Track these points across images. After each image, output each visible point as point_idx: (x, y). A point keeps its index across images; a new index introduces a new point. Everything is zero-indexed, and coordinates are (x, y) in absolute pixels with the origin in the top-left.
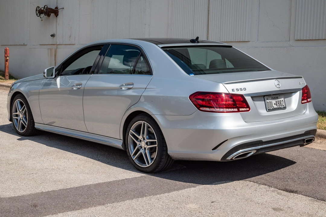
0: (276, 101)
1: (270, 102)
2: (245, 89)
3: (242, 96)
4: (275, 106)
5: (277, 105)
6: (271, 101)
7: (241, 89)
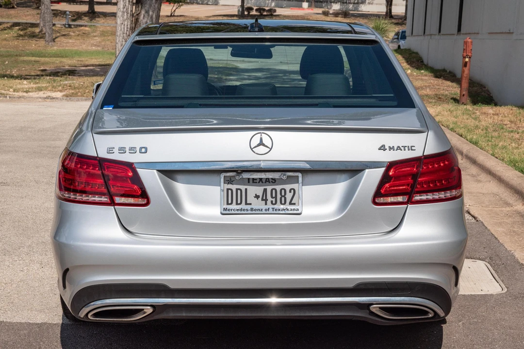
0: (265, 190)
1: (237, 190)
2: (144, 150)
3: (130, 166)
4: (257, 203)
5: (265, 200)
6: (241, 187)
7: (133, 150)
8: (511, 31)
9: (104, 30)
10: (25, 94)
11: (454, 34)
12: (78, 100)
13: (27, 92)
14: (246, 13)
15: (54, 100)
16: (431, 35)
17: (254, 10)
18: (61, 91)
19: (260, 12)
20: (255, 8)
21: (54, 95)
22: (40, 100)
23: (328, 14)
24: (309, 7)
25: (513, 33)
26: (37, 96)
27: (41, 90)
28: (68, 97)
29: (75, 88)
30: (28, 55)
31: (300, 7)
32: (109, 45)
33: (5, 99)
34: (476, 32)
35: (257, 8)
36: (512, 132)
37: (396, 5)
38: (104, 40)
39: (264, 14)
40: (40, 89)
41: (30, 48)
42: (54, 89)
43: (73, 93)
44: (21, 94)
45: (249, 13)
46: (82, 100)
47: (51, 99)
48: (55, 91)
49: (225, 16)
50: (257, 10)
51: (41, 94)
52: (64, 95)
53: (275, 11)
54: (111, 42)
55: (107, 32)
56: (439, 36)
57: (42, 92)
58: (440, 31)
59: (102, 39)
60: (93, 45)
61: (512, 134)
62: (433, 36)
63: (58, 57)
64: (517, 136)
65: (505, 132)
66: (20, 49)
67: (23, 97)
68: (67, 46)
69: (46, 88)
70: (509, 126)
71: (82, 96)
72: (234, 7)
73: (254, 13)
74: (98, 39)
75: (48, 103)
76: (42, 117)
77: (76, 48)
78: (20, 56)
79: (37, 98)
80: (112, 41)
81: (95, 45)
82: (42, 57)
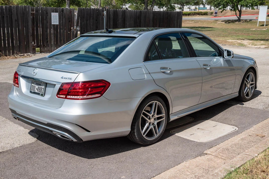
4: (36, 91)
5: (38, 90)
6: (35, 85)
52: (265, 47)
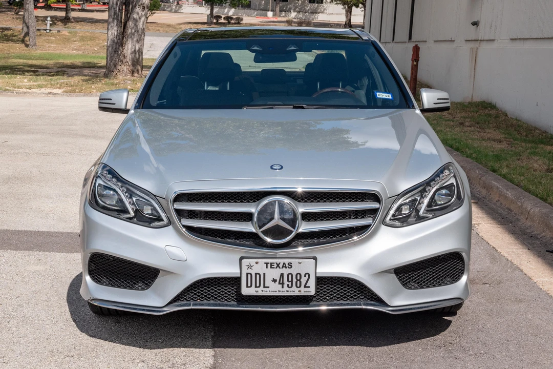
8: (453, 40)
9: (83, 35)
10: (28, 90)
11: (406, 42)
12: (77, 96)
13: (30, 88)
14: (215, 21)
15: (56, 95)
16: (386, 42)
17: (222, 18)
18: (59, 88)
19: (228, 20)
20: (223, 16)
21: (55, 91)
22: (43, 95)
23: (291, 23)
24: (273, 16)
25: (454, 41)
26: (39, 92)
27: (42, 87)
28: (67, 93)
29: (72, 86)
30: (15, 58)
31: (266, 16)
32: (89, 49)
33: (12, 94)
34: (424, 40)
35: (224, 16)
36: (448, 120)
37: (355, 15)
38: (83, 45)
39: (232, 22)
40: (40, 87)
41: (15, 51)
42: (53, 86)
43: (71, 90)
44: (25, 90)
45: (218, 21)
46: (80, 96)
47: (53, 94)
48: (54, 88)
49: (195, 23)
50: (224, 18)
51: (43, 90)
52: (64, 92)
53: (242, 20)
54: (91, 47)
55: (86, 37)
56: (393, 44)
57: (44, 89)
58: (393, 40)
59: (82, 43)
60: (73, 49)
61: (448, 122)
62: (387, 44)
63: (44, 60)
64: (452, 123)
65: (443, 121)
66: (6, 52)
67: (28, 93)
68: (49, 50)
69: (46, 86)
70: (446, 116)
71: (80, 92)
72: (203, 15)
73: (222, 21)
74: (78, 44)
75: (51, 97)
76: (53, 108)
77: (58, 52)
78: (8, 58)
79: (41, 93)
80: (92, 45)
81: (76, 49)
82: (28, 59)
